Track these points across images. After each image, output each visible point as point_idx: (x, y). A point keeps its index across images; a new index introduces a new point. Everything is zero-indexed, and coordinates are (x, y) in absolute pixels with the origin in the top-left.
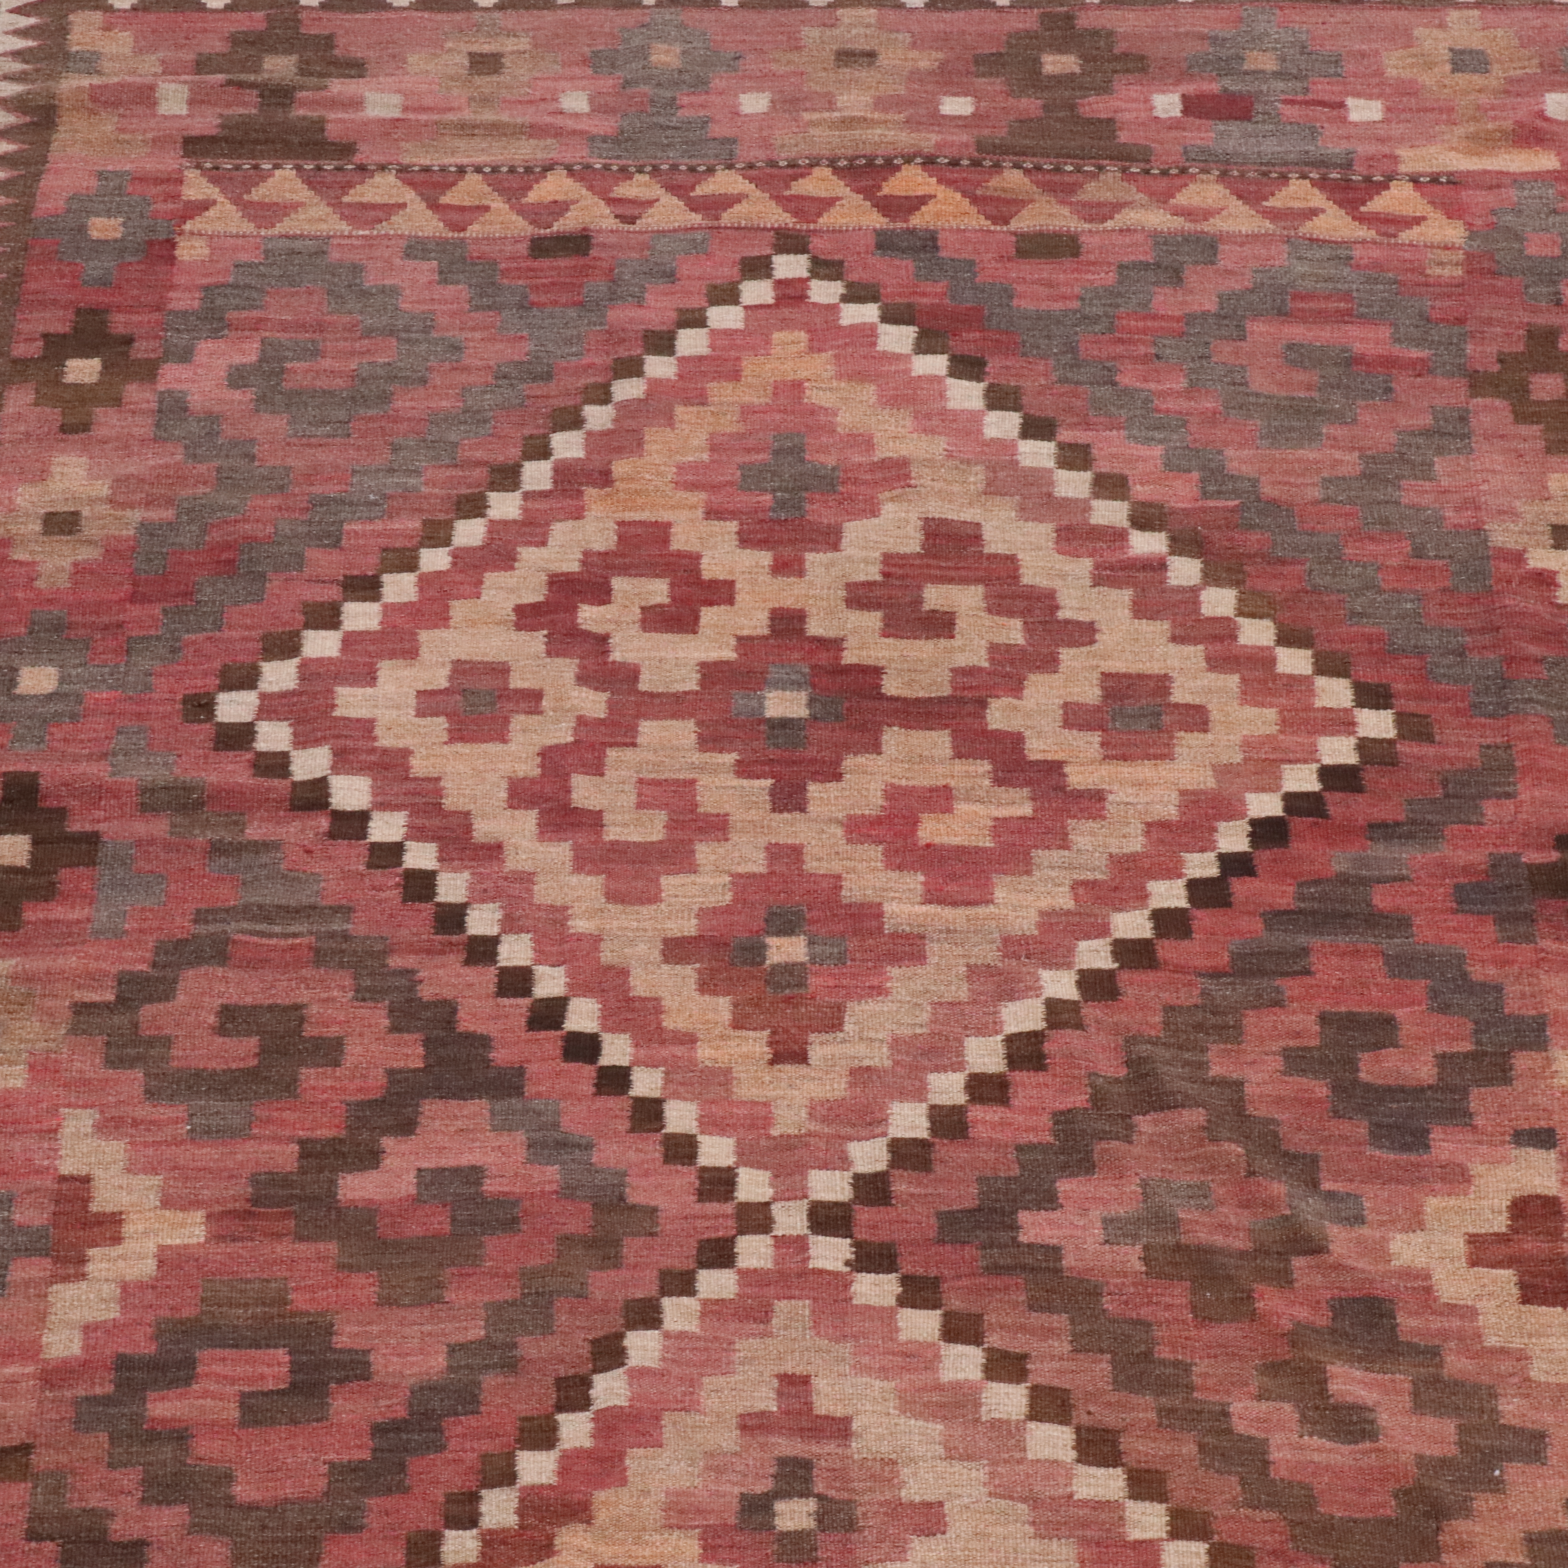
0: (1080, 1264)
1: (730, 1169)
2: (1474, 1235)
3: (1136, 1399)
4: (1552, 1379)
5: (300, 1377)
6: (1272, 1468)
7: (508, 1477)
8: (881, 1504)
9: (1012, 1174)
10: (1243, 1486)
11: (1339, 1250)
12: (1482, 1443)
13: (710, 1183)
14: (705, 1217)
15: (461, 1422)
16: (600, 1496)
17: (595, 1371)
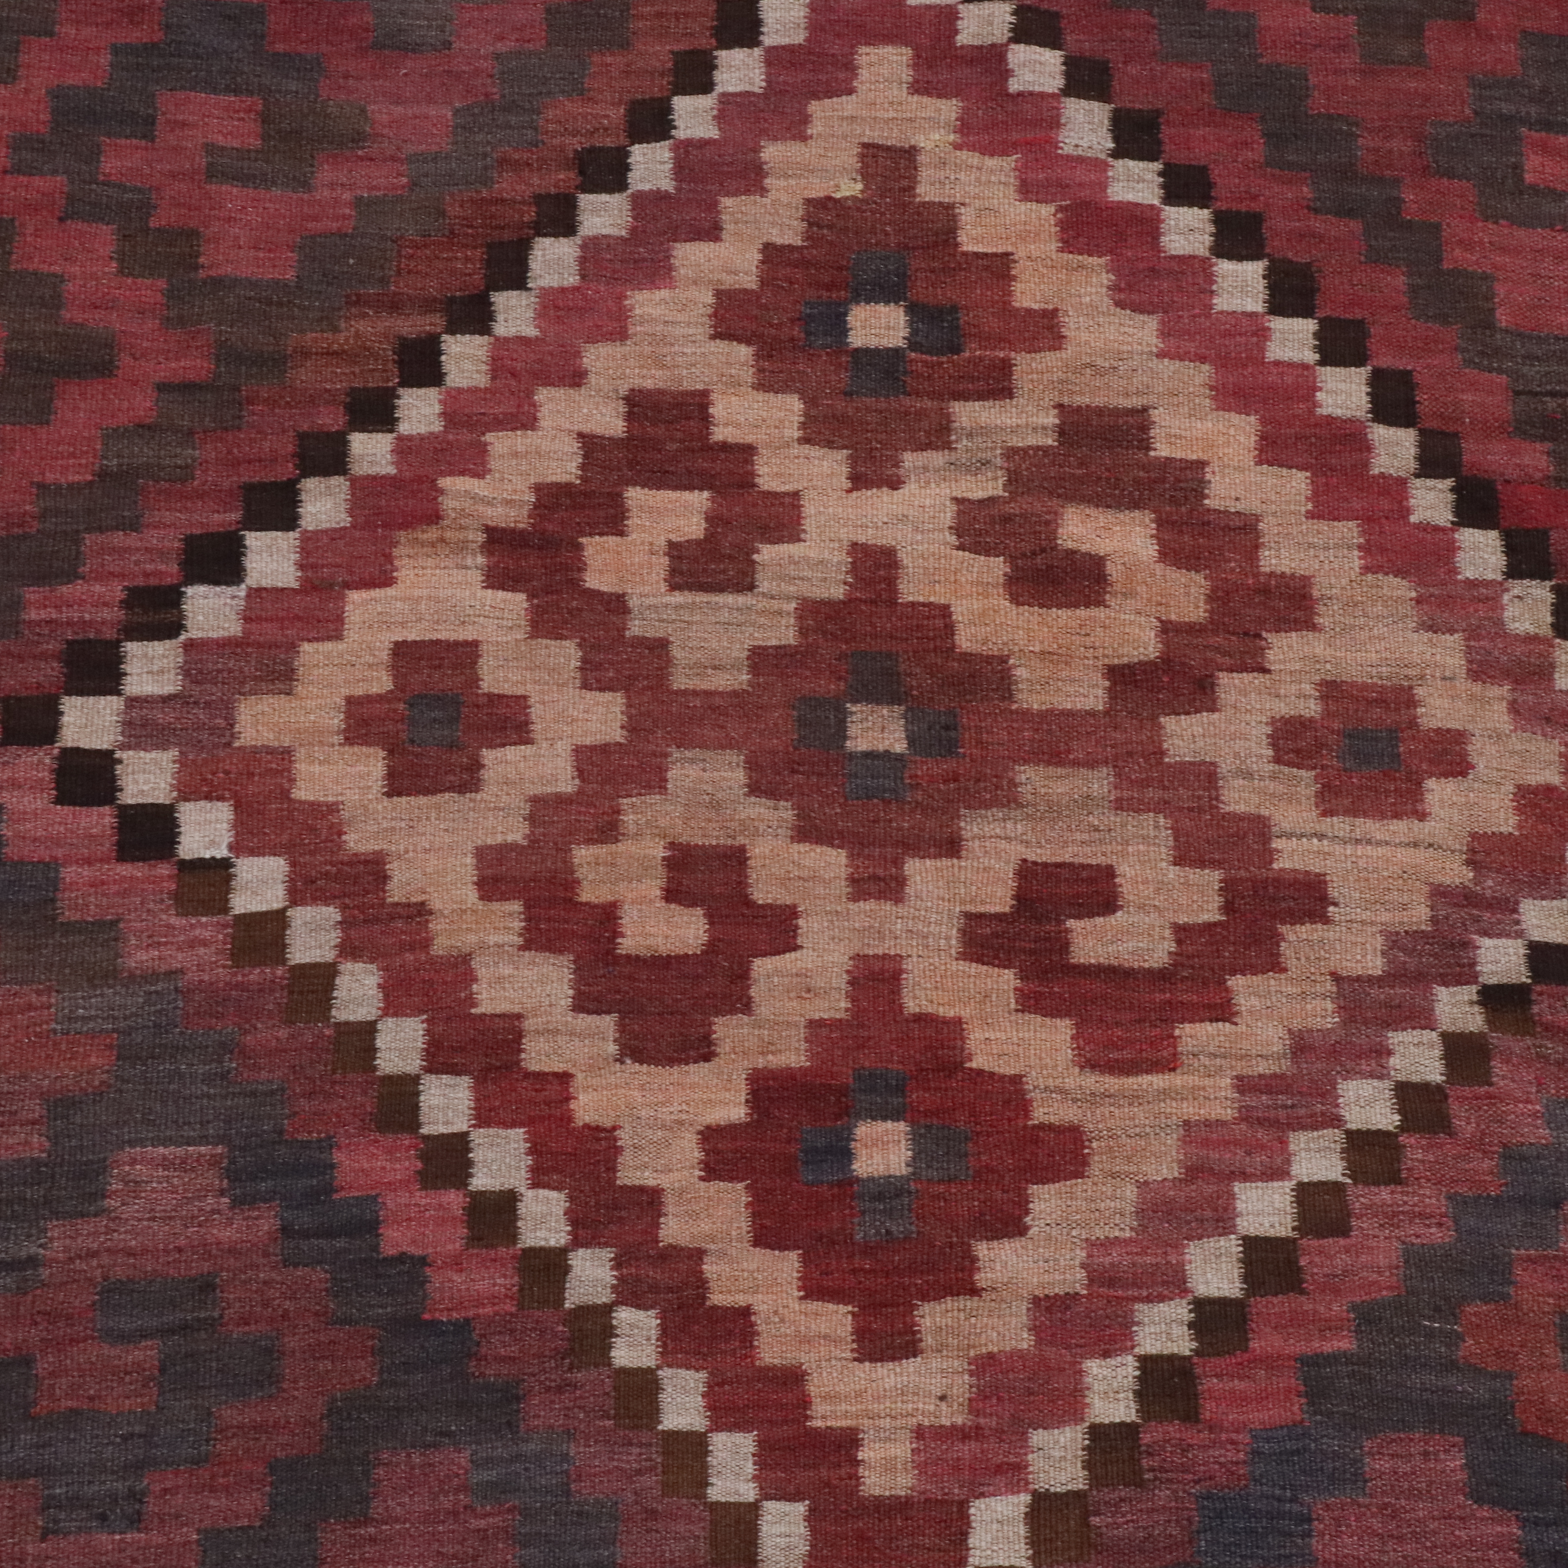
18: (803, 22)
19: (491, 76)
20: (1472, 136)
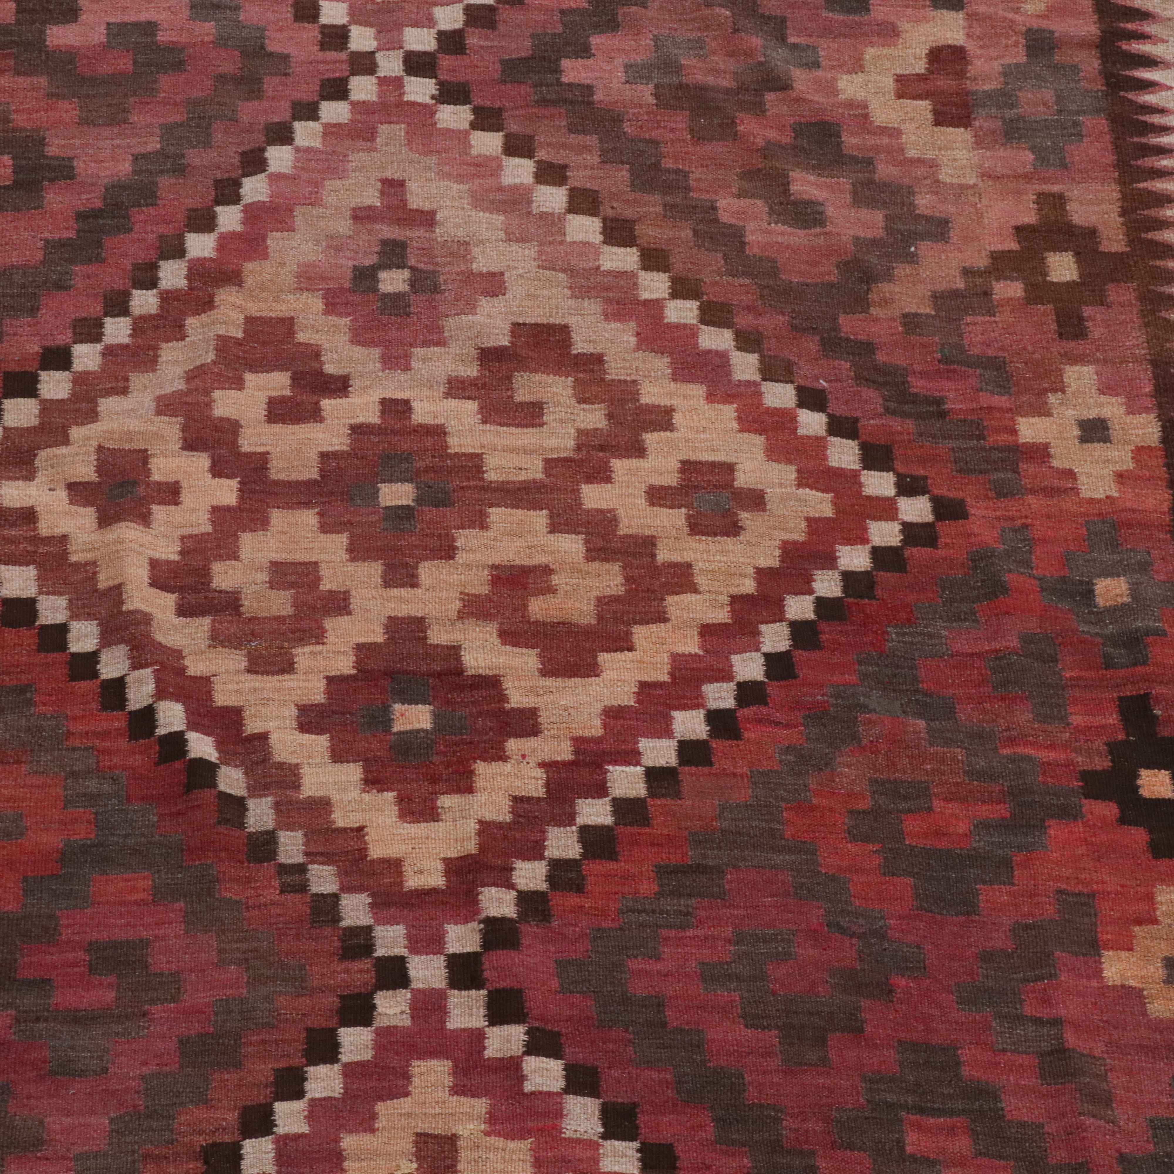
0: (607, 99)
1: (344, 27)
2: (901, 76)
3: (646, 197)
4: (955, 181)
5: (21, 176)
6: (747, 247)
7: (179, 252)
8: (458, 274)
9: (557, 31)
10: (725, 260)
11: (801, 88)
12: (902, 227)
13: (329, 37)
14: (325, 62)
15: (143, 211)
16: (249, 266)
17: (245, 175)
18: (370, 1044)
19: (138, 1092)
20: (866, 1118)
